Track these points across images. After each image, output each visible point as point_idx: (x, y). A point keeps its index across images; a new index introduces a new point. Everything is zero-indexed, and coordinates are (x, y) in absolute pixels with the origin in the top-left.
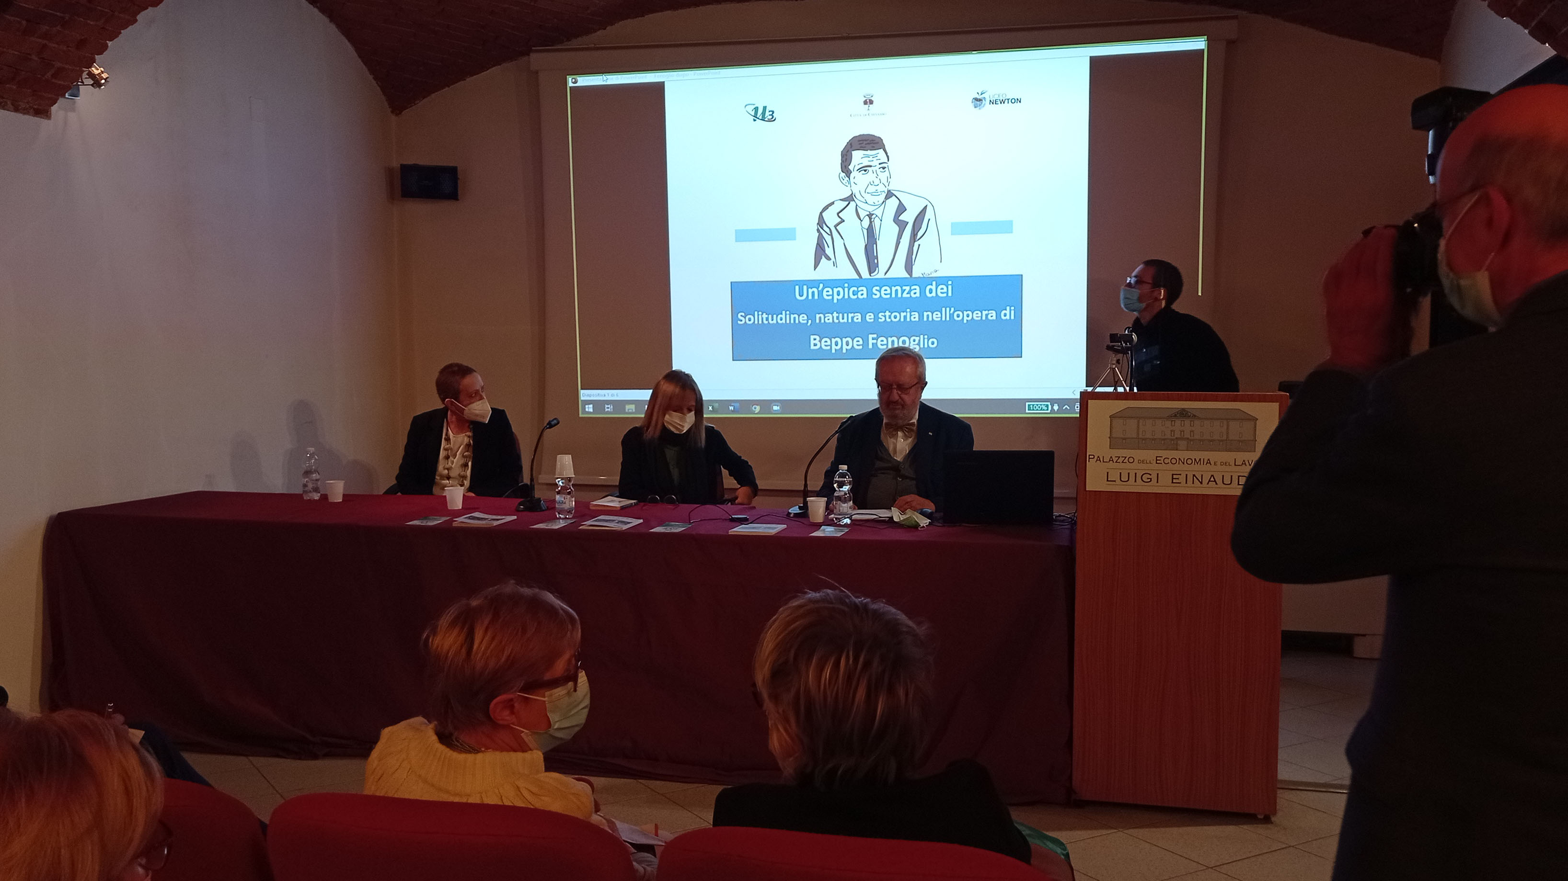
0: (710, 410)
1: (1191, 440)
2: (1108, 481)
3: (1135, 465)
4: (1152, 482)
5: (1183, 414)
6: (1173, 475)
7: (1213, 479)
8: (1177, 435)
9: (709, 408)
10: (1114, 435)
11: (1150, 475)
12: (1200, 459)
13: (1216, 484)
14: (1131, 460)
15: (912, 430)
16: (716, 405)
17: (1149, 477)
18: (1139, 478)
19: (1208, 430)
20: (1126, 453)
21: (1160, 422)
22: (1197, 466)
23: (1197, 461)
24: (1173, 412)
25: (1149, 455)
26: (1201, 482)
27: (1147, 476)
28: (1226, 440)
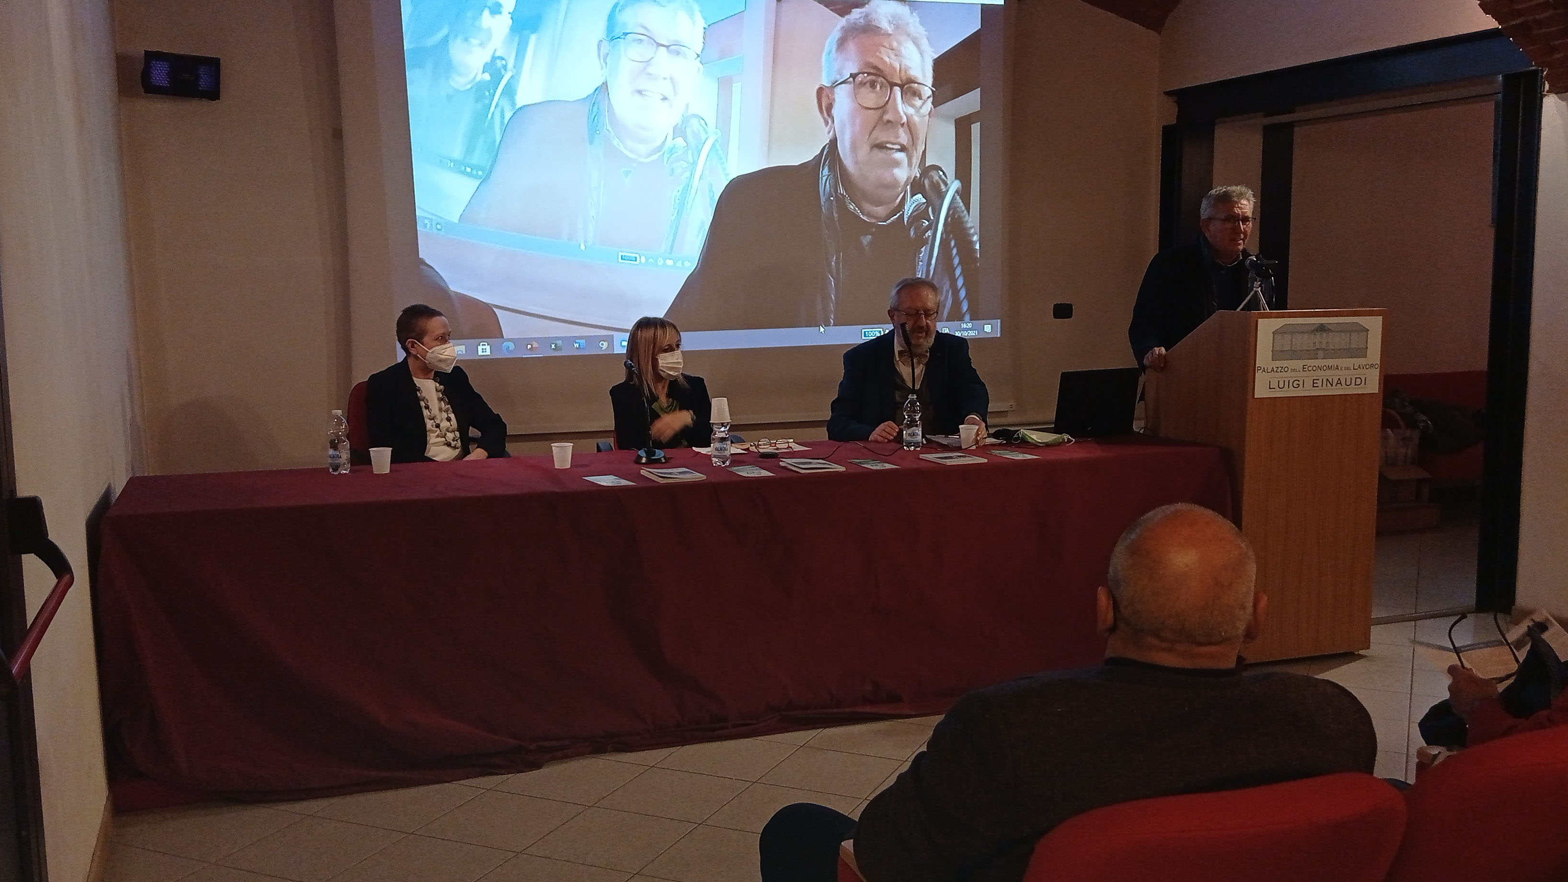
0: (553, 349)
1: (1327, 350)
2: (1270, 388)
3: (1289, 374)
4: (1299, 387)
5: (1322, 328)
6: (1314, 380)
7: (1339, 382)
8: (1318, 346)
9: (551, 346)
10: (1275, 349)
11: (1299, 381)
12: (1331, 366)
13: (1342, 385)
14: (1284, 369)
15: (926, 357)
16: (559, 343)
17: (1298, 383)
18: (1291, 384)
19: (1336, 341)
20: (1284, 363)
21: (1306, 336)
22: (1328, 372)
23: (1329, 368)
24: (1316, 326)
25: (1298, 364)
26: (1332, 385)
27: (1297, 382)
28: (1349, 349)
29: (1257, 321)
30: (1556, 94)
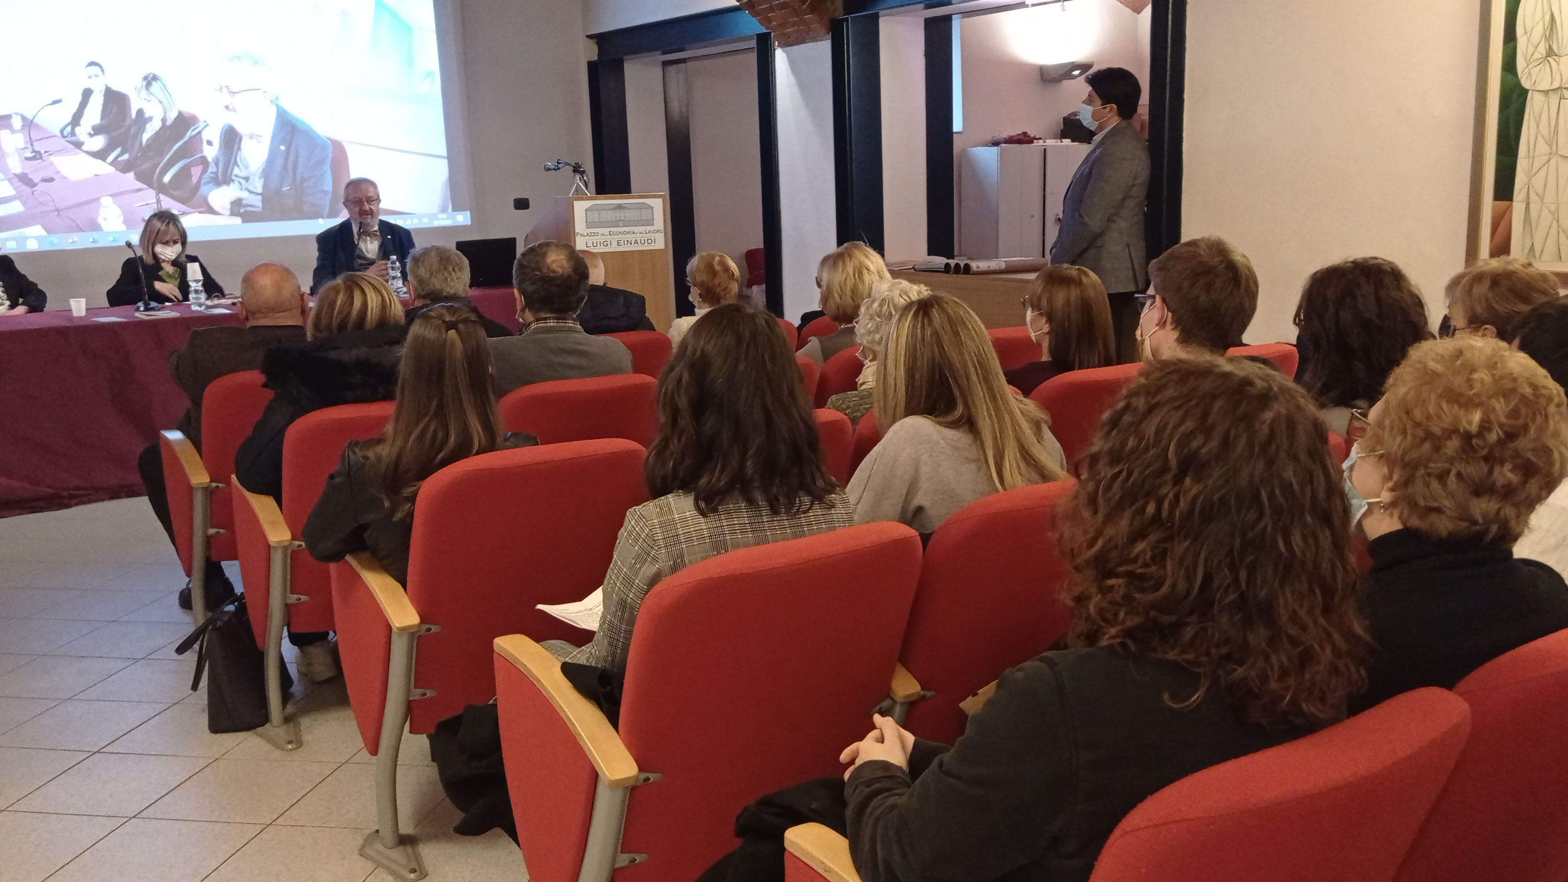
1: (625, 221)
3: (600, 237)
4: (608, 246)
5: (620, 207)
6: (618, 241)
7: (636, 242)
8: (618, 219)
10: (588, 221)
11: (607, 242)
13: (638, 244)
14: (596, 234)
15: (377, 235)
18: (602, 244)
19: (632, 215)
20: (595, 230)
21: (609, 212)
22: (629, 236)
23: (629, 233)
24: (615, 206)
25: (606, 231)
26: (631, 244)
27: (605, 243)
28: (641, 220)
29: (573, 203)
30: (781, 48)
